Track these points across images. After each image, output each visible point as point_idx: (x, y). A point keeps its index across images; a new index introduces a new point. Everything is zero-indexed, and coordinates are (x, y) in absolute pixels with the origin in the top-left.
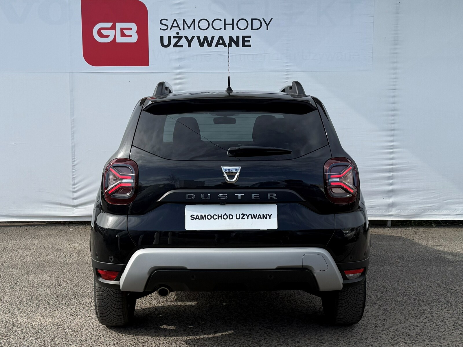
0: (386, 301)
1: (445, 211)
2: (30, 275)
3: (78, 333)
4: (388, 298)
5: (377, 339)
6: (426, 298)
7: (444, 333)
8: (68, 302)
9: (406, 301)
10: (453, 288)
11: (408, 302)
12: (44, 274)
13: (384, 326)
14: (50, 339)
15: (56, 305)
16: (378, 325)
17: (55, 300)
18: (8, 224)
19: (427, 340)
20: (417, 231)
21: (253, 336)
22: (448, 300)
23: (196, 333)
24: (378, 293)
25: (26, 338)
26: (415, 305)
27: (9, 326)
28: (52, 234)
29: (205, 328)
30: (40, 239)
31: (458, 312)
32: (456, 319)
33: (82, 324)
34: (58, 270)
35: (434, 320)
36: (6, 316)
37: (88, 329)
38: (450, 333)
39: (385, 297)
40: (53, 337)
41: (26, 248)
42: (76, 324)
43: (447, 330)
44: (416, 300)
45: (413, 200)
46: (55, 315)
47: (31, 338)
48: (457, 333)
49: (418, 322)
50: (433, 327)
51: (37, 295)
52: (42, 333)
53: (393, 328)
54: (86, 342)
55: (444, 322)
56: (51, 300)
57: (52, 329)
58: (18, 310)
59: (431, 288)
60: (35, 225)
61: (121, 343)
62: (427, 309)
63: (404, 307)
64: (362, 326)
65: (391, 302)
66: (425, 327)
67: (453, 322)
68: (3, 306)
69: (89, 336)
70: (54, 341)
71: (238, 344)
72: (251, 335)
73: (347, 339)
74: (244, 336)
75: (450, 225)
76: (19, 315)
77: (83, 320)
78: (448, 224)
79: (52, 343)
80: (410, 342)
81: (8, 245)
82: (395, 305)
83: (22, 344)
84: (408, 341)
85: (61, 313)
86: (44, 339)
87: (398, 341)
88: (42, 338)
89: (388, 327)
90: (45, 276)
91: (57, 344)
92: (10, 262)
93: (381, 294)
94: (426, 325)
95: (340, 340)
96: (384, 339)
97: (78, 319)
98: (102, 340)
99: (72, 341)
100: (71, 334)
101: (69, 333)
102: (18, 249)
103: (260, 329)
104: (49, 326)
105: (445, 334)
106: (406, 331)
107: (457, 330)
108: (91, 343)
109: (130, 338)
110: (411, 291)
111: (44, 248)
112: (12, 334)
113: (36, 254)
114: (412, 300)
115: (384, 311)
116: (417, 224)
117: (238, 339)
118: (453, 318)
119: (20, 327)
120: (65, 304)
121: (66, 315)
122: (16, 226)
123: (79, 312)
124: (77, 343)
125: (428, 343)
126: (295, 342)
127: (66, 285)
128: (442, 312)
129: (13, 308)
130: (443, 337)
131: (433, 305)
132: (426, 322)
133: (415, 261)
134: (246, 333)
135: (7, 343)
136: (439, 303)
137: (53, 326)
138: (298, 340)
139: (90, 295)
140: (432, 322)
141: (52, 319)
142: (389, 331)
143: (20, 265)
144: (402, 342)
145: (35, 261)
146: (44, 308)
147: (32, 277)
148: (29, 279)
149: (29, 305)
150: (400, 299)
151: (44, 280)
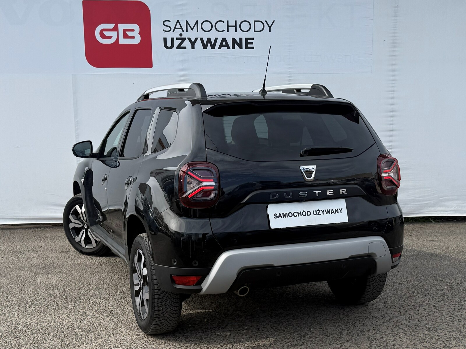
1: (440, 207)
2: (37, 277)
3: (88, 333)
4: (388, 292)
5: (378, 330)
6: (423, 290)
7: (441, 323)
8: (78, 303)
9: (405, 294)
10: (449, 281)
11: (407, 295)
12: (52, 275)
13: (385, 318)
14: (60, 339)
15: (65, 306)
16: (379, 317)
17: (63, 301)
18: (14, 227)
19: (425, 331)
20: (415, 228)
21: (260, 331)
22: (444, 292)
23: (205, 330)
25: (36, 339)
27: (19, 327)
28: (58, 236)
29: (214, 325)
30: (47, 241)
31: (454, 303)
32: (453, 310)
33: (92, 324)
34: (66, 271)
35: (432, 311)
36: (15, 318)
37: (98, 328)
38: (447, 324)
40: (63, 337)
41: (33, 250)
42: (86, 324)
43: (444, 321)
44: (414, 293)
45: (411, 198)
46: (65, 316)
47: (41, 338)
48: (453, 323)
49: (417, 314)
50: (431, 318)
51: (45, 296)
52: (52, 334)
53: (394, 320)
54: (96, 341)
55: (441, 313)
56: (60, 301)
57: (62, 330)
58: (27, 311)
59: (428, 281)
60: (40, 228)
61: (132, 342)
62: (425, 301)
63: (404, 300)
64: (364, 319)
65: (391, 295)
66: (424, 318)
67: (449, 313)
68: (11, 308)
69: (99, 335)
70: (64, 341)
71: (246, 339)
72: (259, 330)
73: (350, 332)
74: (251, 332)
75: (445, 221)
76: (29, 316)
77: (93, 320)
78: (443, 220)
79: (63, 343)
80: (409, 333)
81: (14, 247)
82: (394, 298)
83: (32, 345)
84: (408, 332)
85: (71, 314)
86: (54, 339)
87: (399, 332)
88: (52, 338)
89: (388, 320)
90: (53, 277)
91: (67, 344)
92: (17, 264)
94: (424, 316)
95: (344, 332)
96: (385, 331)
97: (87, 319)
98: (112, 339)
99: (82, 341)
100: (81, 334)
101: (79, 333)
102: (25, 251)
103: (267, 324)
104: (58, 327)
105: (443, 324)
106: (405, 322)
107: (453, 321)
108: (102, 342)
109: (140, 336)
110: (409, 285)
111: (51, 250)
112: (22, 335)
113: (43, 256)
114: (410, 293)
115: (384, 304)
116: (414, 221)
117: (246, 334)
118: (450, 310)
119: (30, 328)
120: (75, 304)
121: (75, 316)
122: (22, 228)
123: (88, 312)
124: (88, 343)
125: (427, 333)
126: (301, 336)
127: (74, 286)
128: (439, 304)
129: (22, 310)
130: (440, 327)
131: (430, 297)
132: (424, 314)
133: (413, 256)
134: (254, 329)
135: (18, 344)
136: (437, 295)
137: (63, 327)
138: (304, 334)
139: (99, 295)
140: (430, 314)
141: (62, 320)
142: (390, 323)
143: (27, 267)
144: (402, 333)
145: (43, 262)
146: (53, 309)
147: (40, 279)
148: (37, 281)
149: (37, 306)
150: (400, 292)
151: (52, 281)
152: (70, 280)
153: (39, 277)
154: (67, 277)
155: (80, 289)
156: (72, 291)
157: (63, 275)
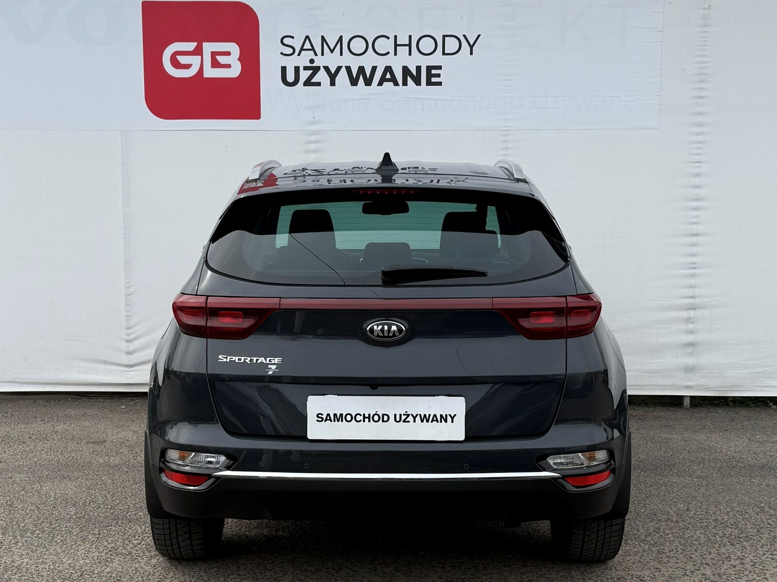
0: (664, 536)
2: (43, 485)
4: (667, 532)
6: (736, 532)
9: (699, 537)
11: (703, 539)
15: (82, 537)
18: (15, 397)
24: (651, 523)
26: (714, 545)
28: (88, 414)
34: (93, 476)
39: (662, 531)
44: (717, 536)
45: (731, 361)
46: (79, 554)
51: (51, 518)
59: (747, 516)
60: (60, 399)
62: (735, 551)
63: (696, 548)
65: (672, 539)
90: (68, 486)
92: (11, 461)
93: (657, 526)
110: (710, 520)
113: (58, 448)
114: (710, 536)
121: (98, 553)
131: (747, 545)
136: (759, 541)
143: (28, 466)
145: (55, 460)
146: (61, 541)
147: (47, 487)
148: (41, 491)
149: (35, 535)
150: (690, 533)
151: (67, 492)
152: (98, 490)
153: (46, 484)
154: (92, 487)
155: (113, 507)
156: (99, 510)
157: (87, 482)
